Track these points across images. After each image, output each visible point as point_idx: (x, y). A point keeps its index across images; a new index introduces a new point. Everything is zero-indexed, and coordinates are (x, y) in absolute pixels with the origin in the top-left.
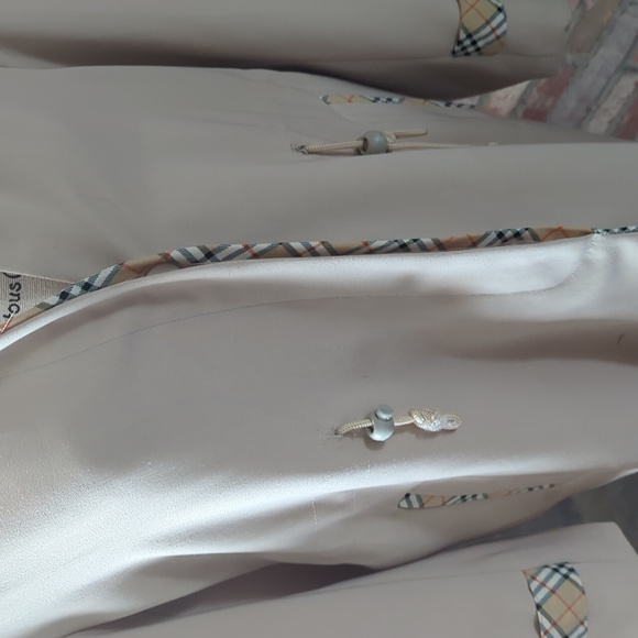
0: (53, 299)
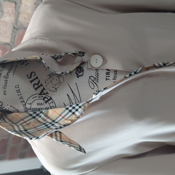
0: (128, 76)
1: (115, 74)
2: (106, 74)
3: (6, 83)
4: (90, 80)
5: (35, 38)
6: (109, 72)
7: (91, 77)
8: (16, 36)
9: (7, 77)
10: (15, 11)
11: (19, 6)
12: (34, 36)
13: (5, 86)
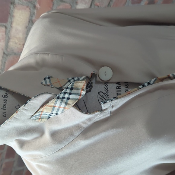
1: (126, 87)
2: (117, 89)
3: (5, 104)
4: (100, 96)
5: (35, 54)
6: (120, 86)
7: (100, 93)
8: (7, 62)
9: (6, 97)
10: (5, 36)
11: (9, 31)
12: (33, 51)
13: (5, 107)
